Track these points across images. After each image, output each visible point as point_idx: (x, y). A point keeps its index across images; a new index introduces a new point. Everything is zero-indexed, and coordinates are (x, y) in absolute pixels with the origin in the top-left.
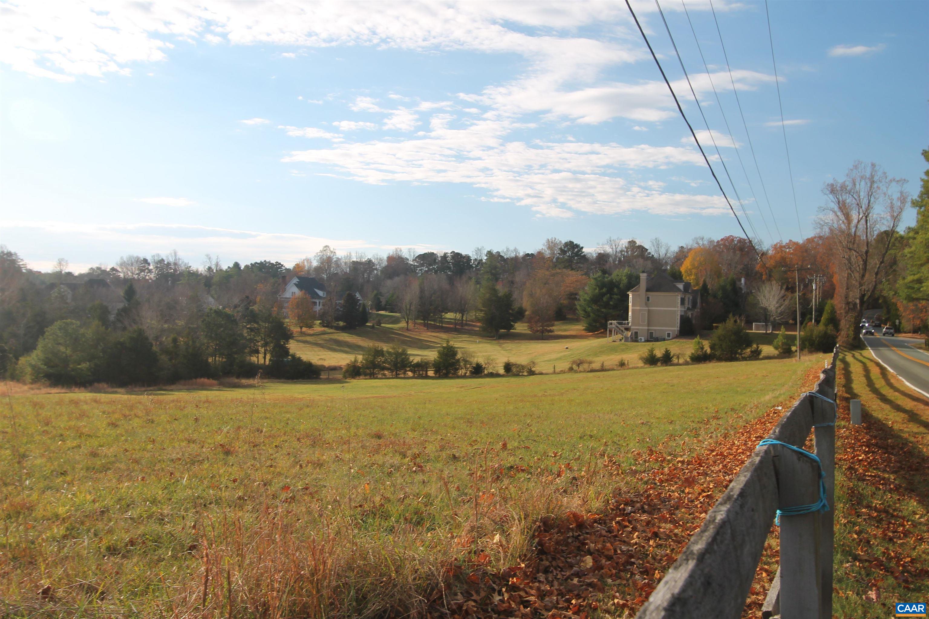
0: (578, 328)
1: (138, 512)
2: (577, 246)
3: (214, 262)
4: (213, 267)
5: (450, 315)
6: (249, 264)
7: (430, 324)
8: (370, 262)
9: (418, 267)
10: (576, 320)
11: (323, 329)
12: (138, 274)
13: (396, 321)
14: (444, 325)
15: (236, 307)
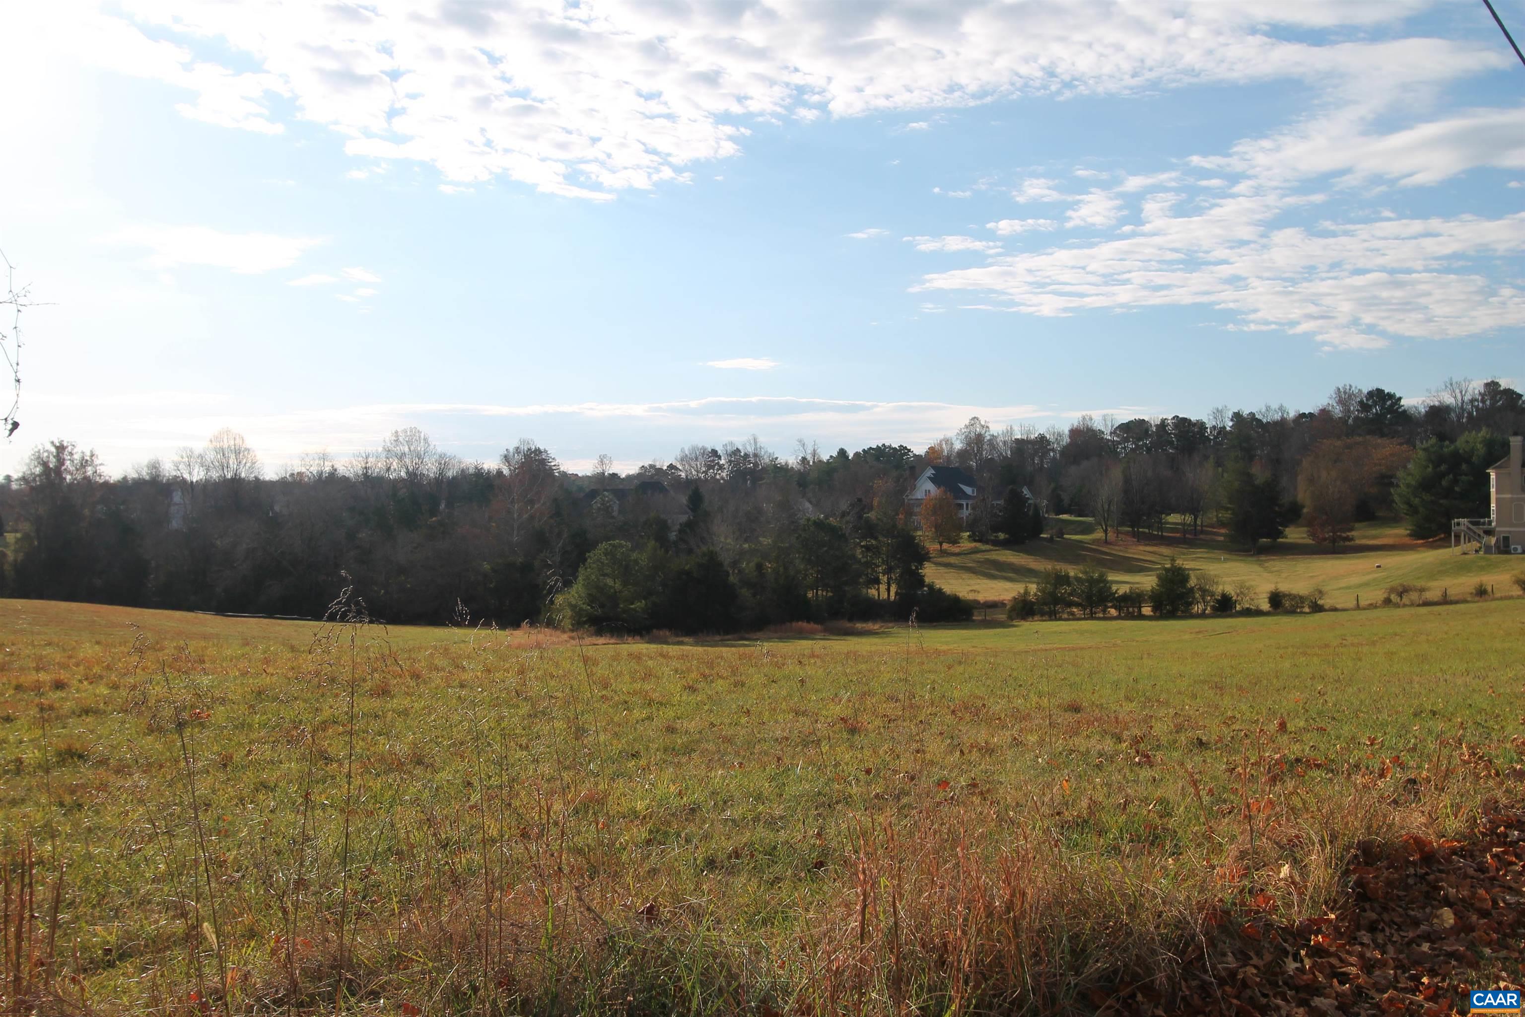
0: (1398, 533)
1: (740, 812)
2: (1391, 396)
3: (810, 450)
4: (809, 458)
5: (1174, 518)
6: (860, 450)
7: (1144, 533)
8: (1042, 439)
9: (1119, 443)
10: (1394, 520)
11: (973, 545)
12: (706, 472)
13: (1087, 529)
14: (1164, 534)
15: (843, 515)
